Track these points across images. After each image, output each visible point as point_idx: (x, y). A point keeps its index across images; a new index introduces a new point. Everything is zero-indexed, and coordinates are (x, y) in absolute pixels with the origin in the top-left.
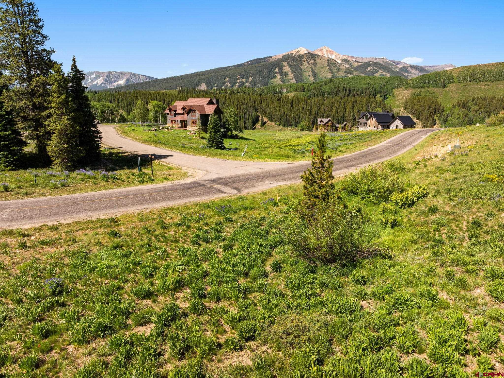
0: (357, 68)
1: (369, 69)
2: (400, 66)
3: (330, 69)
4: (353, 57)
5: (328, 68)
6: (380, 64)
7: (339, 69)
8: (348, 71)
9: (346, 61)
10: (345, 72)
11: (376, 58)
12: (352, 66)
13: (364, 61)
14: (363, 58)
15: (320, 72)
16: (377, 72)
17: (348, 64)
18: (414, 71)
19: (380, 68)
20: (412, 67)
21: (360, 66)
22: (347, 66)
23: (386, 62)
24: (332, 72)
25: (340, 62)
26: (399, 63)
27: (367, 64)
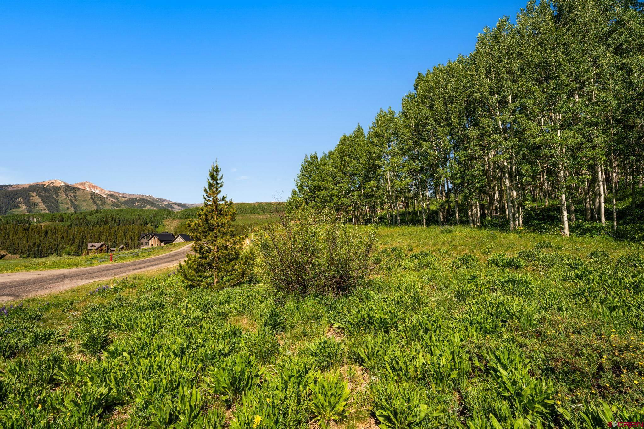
0: (125, 203)
1: (137, 204)
2: (166, 203)
3: (95, 202)
4: (120, 193)
5: (91, 201)
6: (147, 200)
7: (105, 202)
8: (114, 205)
9: (112, 196)
10: (112, 205)
11: (143, 196)
12: (118, 201)
13: (131, 197)
14: (130, 195)
15: (82, 204)
16: (145, 207)
17: (115, 199)
18: (178, 207)
19: (148, 204)
20: (176, 204)
21: (128, 201)
22: (114, 201)
23: (153, 199)
24: (97, 205)
25: (105, 196)
26: (164, 200)
27: (135, 200)
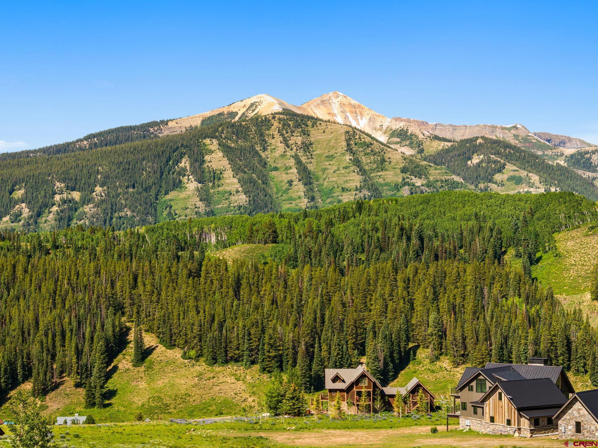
0: (439, 159)
1: (476, 160)
2: (569, 151)
3: (357, 162)
4: (424, 124)
5: (348, 157)
6: (507, 146)
7: (383, 161)
9: (402, 135)
10: (404, 170)
11: (493, 128)
12: (421, 151)
13: (458, 136)
14: (454, 128)
15: (324, 170)
16: (500, 170)
17: (411, 145)
19: (509, 158)
21: (447, 151)
22: (409, 152)
23: (526, 140)
24: (363, 171)
25: (383, 139)
26: (563, 142)
27: (469, 147)
